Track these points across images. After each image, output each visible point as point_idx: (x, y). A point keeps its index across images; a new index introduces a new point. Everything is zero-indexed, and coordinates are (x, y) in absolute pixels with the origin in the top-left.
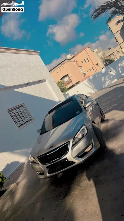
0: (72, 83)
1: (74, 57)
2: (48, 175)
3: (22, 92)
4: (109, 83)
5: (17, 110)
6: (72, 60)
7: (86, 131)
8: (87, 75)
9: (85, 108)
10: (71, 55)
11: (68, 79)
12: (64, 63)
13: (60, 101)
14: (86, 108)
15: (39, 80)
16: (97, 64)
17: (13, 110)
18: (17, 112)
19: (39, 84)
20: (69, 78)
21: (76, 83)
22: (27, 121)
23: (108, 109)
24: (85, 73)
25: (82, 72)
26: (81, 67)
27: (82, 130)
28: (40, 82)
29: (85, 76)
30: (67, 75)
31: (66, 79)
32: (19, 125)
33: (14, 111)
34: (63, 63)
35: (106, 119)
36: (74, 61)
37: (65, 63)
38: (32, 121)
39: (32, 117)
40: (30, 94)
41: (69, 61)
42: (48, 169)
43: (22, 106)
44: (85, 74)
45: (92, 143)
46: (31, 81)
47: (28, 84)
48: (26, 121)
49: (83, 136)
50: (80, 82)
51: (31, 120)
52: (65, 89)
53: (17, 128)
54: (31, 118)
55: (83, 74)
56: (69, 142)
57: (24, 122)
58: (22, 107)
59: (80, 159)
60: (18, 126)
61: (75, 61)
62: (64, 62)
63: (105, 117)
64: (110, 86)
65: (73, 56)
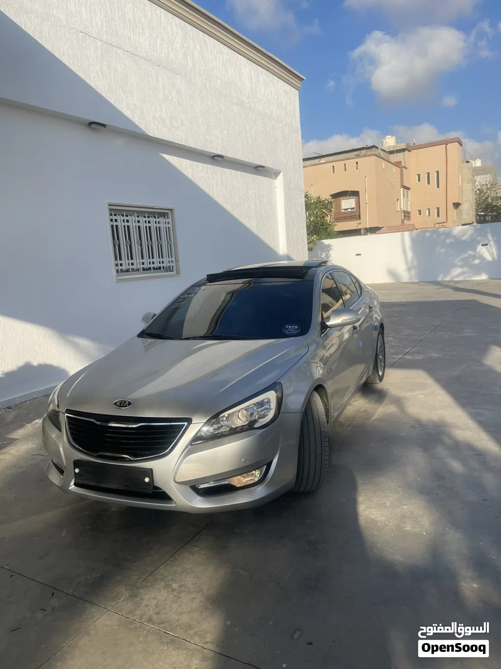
0: (358, 222)
1: (403, 150)
2: (72, 487)
3: (185, 173)
4: (459, 275)
5: (140, 219)
6: (395, 158)
7: (271, 415)
8: (411, 223)
9: (324, 327)
10: (397, 143)
11: (354, 206)
12: (365, 156)
13: (289, 258)
14: (327, 327)
15: (260, 163)
16: (457, 205)
17: (129, 213)
18: (138, 224)
19: (251, 176)
20: (358, 204)
21: (368, 226)
22: (155, 266)
23: (408, 357)
24: (409, 213)
25: (402, 205)
26: (408, 189)
27: (261, 404)
28: (258, 169)
29: (406, 222)
30: (355, 194)
31: (348, 204)
32: (124, 268)
33: (129, 218)
34: (363, 152)
35: (380, 385)
36: (398, 164)
37: (370, 156)
38: (172, 276)
39: (177, 261)
40: (207, 190)
41: (382, 154)
42: (77, 471)
43: (163, 215)
44: (407, 215)
45: (269, 465)
46: (229, 154)
47: (216, 159)
48: (152, 266)
49: (250, 426)
50: (381, 231)
51: (169, 269)
52: (327, 228)
53: (114, 272)
54: (174, 264)
55: (405, 212)
56: (189, 421)
57: (145, 266)
58: (161, 220)
59: (199, 498)
60: (120, 268)
61: (400, 163)
62: (369, 152)
63: (381, 379)
64: (459, 286)
65: (403, 146)
